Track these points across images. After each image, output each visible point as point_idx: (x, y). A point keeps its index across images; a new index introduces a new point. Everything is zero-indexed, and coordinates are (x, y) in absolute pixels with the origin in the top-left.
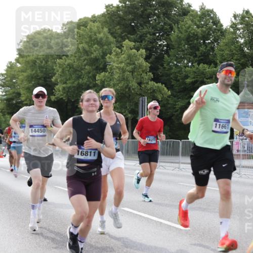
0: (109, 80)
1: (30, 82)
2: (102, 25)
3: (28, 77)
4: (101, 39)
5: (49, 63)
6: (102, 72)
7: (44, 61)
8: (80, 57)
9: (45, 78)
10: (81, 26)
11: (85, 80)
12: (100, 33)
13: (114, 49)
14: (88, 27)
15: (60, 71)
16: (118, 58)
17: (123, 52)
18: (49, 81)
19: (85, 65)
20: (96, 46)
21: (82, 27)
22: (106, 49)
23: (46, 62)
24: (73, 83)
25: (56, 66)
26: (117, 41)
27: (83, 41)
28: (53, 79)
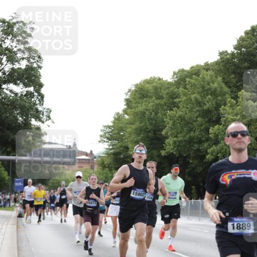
0: (223, 133)
1: (138, 135)
2: (215, 73)
3: (136, 129)
4: (215, 89)
5: (159, 114)
6: (216, 125)
7: (153, 113)
8: (192, 108)
9: (155, 131)
10: (193, 74)
11: (197, 133)
12: (213, 83)
13: (229, 100)
14: (200, 76)
15: (170, 123)
16: (233, 109)
17: (238, 104)
18: (159, 135)
19: (197, 117)
20: (210, 96)
21: (194, 76)
22: (221, 101)
23: (156, 114)
24: (185, 136)
25: (166, 118)
26: (232, 92)
27: (195, 91)
28: (163, 133)
